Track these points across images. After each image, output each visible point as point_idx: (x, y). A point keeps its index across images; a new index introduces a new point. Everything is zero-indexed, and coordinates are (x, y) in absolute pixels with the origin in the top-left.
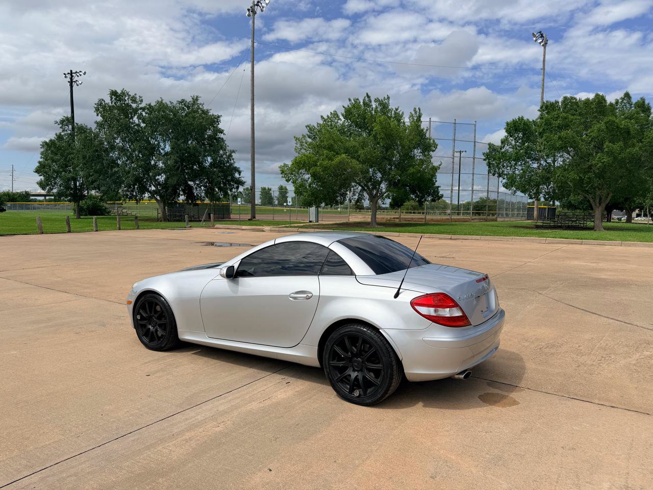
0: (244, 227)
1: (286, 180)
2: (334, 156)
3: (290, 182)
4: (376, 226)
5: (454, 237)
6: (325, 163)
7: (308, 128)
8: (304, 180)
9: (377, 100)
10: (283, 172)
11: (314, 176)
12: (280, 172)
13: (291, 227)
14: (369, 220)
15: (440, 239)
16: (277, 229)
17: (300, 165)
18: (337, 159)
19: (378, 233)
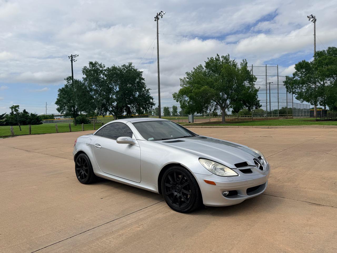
2: (201, 87)
3: (178, 102)
4: (225, 123)
5: (270, 127)
6: (196, 90)
7: (187, 74)
8: (185, 101)
9: (223, 57)
10: (174, 97)
11: (191, 98)
12: (173, 97)
14: (221, 120)
15: (262, 128)
17: (183, 92)
18: (203, 88)
19: (226, 126)
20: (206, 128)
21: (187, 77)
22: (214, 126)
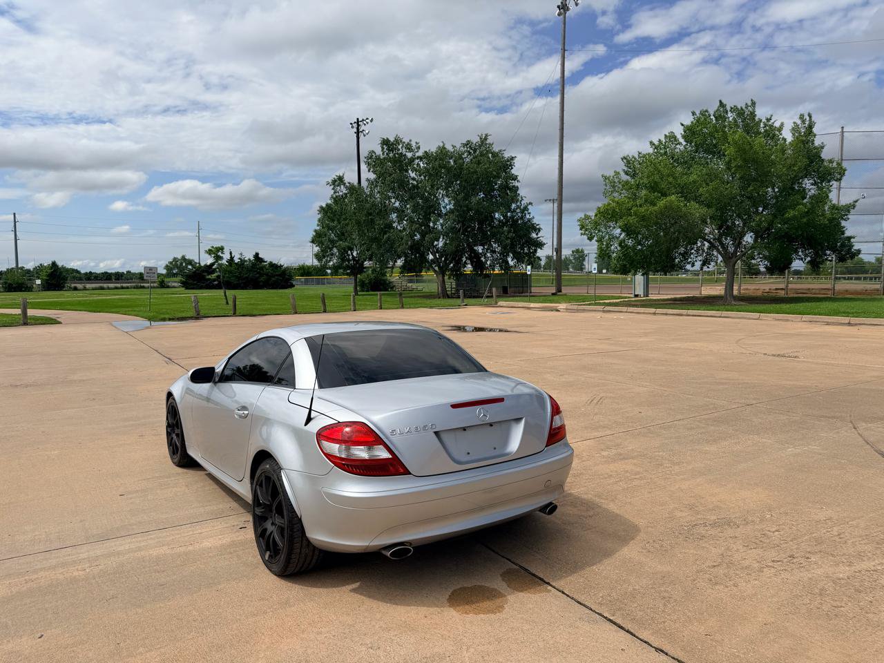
0: (532, 305)
1: (588, 239)
2: (658, 198)
3: (594, 241)
4: (733, 302)
5: (854, 320)
6: (644, 209)
7: (625, 161)
8: (612, 238)
9: (733, 109)
10: (582, 227)
11: (627, 229)
12: (579, 227)
13: (596, 304)
14: (723, 292)
15: (828, 324)
16: (575, 307)
17: (608, 215)
18: (662, 203)
19: (725, 313)
20: (666, 314)
21: (626, 169)
22: (690, 312)
